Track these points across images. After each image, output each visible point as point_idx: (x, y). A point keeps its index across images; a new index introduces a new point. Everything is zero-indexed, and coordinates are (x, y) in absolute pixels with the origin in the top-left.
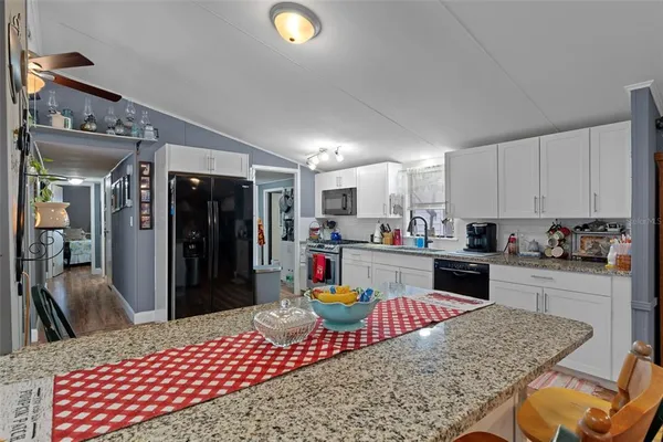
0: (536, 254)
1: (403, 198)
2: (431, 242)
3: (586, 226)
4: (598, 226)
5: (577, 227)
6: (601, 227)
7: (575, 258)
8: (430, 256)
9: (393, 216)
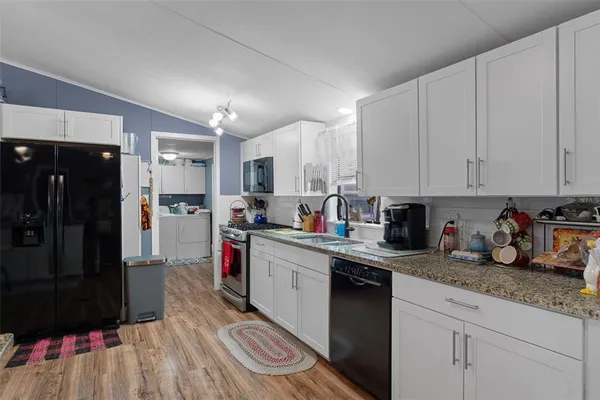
0: (476, 256)
1: (326, 169)
2: (352, 230)
3: (559, 212)
4: (579, 211)
5: (544, 213)
6: (584, 214)
7: (537, 268)
8: (325, 252)
9: (309, 193)
